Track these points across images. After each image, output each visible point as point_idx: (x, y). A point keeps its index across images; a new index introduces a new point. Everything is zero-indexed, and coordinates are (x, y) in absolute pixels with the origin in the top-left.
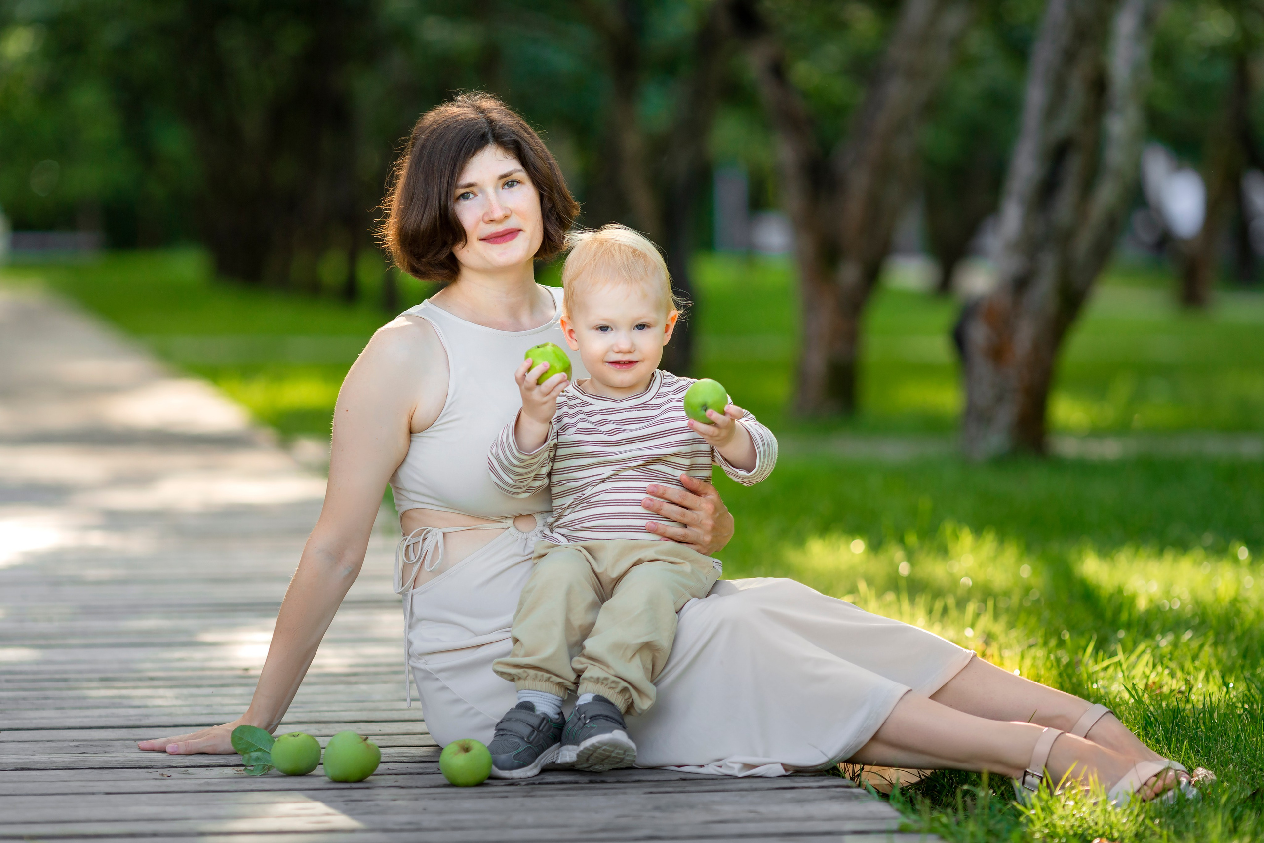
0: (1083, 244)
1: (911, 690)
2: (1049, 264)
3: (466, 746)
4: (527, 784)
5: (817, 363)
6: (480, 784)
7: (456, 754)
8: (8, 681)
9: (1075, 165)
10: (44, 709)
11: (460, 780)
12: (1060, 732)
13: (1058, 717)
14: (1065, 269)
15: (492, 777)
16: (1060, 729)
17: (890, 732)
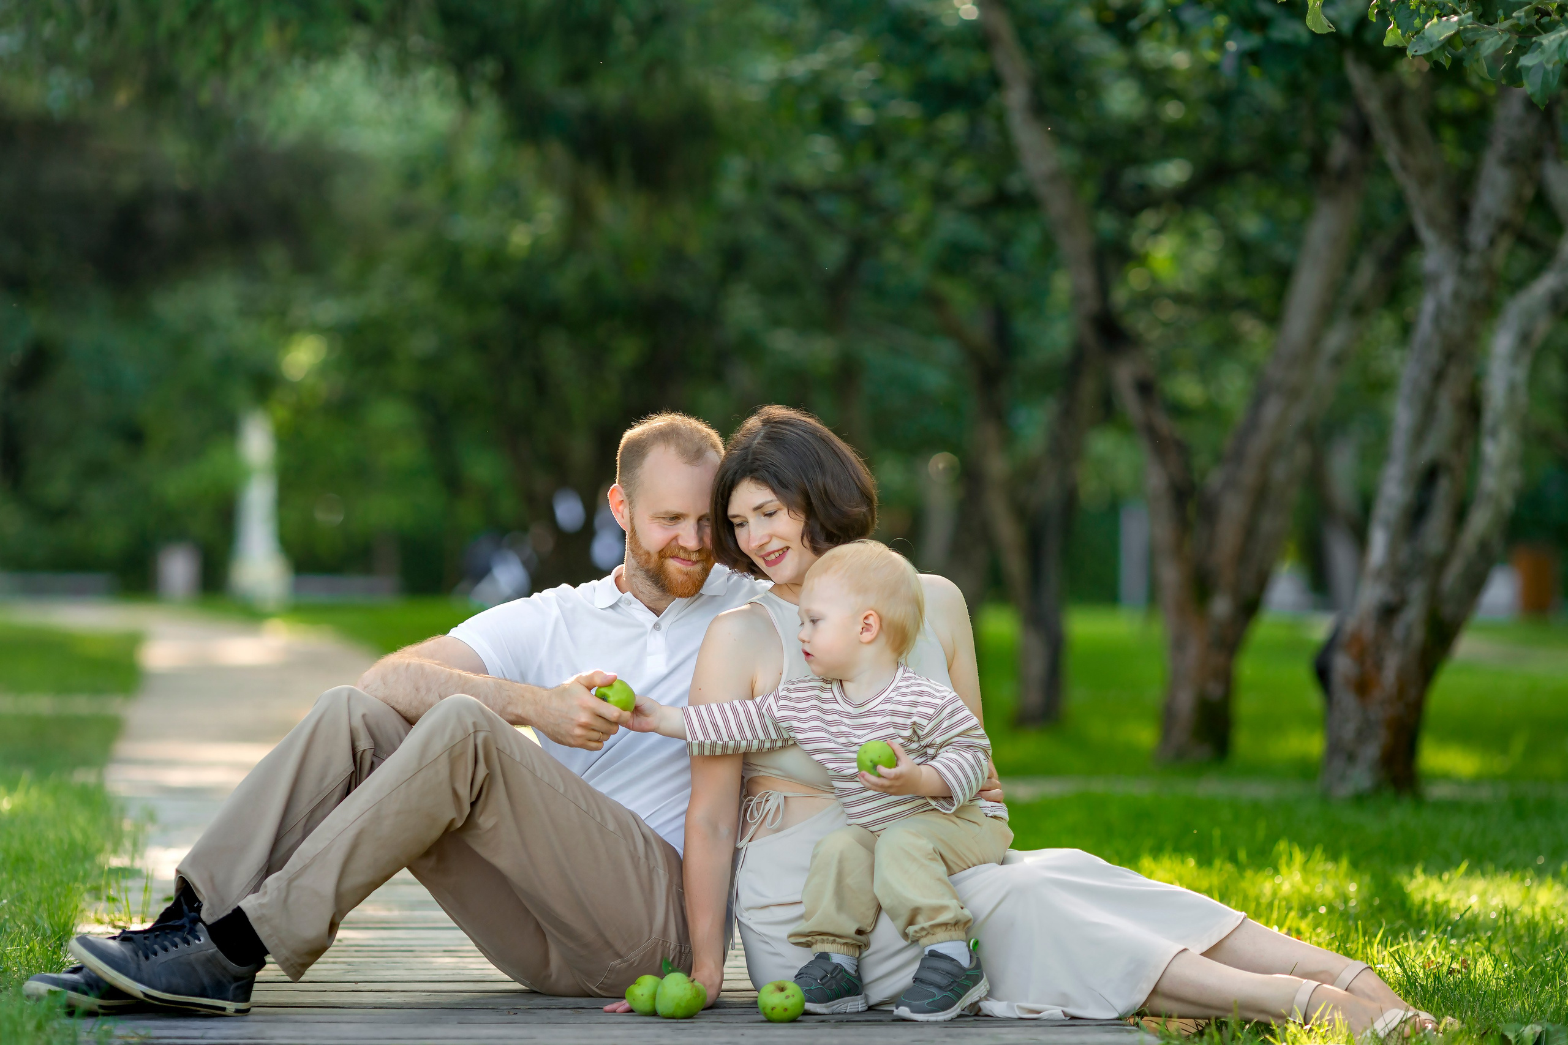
0: (1455, 570)
1: (1185, 950)
2: (1417, 591)
3: (782, 986)
4: (837, 1022)
5: (1186, 701)
6: (793, 1020)
7: (772, 993)
8: (356, 951)
9: (1444, 486)
10: (394, 970)
11: (775, 1015)
12: (1319, 983)
13: (1322, 972)
14: (1434, 597)
15: (807, 1013)
16: (1318, 981)
17: (1165, 985)
